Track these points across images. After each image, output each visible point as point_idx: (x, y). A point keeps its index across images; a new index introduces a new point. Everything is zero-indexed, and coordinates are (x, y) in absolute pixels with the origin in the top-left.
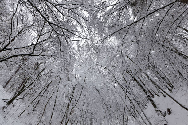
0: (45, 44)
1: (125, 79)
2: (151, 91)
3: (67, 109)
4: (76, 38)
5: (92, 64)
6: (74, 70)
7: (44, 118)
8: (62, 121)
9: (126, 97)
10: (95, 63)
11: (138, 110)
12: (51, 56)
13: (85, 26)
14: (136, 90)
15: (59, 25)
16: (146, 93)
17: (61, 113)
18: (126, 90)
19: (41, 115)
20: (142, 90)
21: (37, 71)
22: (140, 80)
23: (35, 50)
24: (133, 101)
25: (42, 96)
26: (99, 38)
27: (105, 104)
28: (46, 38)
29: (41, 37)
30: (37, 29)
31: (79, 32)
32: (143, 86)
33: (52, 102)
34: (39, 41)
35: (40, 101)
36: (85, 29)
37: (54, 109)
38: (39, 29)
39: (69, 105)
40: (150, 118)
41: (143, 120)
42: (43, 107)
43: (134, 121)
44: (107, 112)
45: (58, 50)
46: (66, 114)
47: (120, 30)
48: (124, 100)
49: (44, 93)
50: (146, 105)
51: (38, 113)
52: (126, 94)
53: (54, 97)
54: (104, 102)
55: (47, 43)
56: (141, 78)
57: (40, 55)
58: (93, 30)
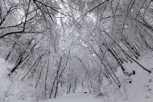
0: (33, 22)
1: (101, 50)
2: (121, 59)
3: (57, 73)
4: (59, 15)
5: (74, 39)
6: (60, 44)
7: (41, 81)
8: (54, 82)
9: (101, 64)
10: (77, 38)
11: (110, 72)
12: (40, 33)
13: (67, 3)
14: (110, 58)
15: (43, 3)
16: (117, 60)
17: (53, 77)
18: (102, 58)
19: (38, 79)
20: (114, 58)
21: (29, 47)
22: (114, 51)
23: (25, 27)
24: (107, 67)
25: (37, 65)
26: (80, 15)
27: (86, 69)
28: (32, 17)
29: (28, 15)
30: (24, 8)
31: (62, 9)
32: (116, 55)
33: (45, 70)
34: (27, 19)
35: (36, 69)
36: (67, 6)
37: (47, 74)
38: (25, 8)
39: (58, 71)
40: (119, 78)
41: (114, 79)
42: (39, 73)
43: (107, 80)
44: (87, 75)
45: (44, 27)
46: (57, 77)
47: (99, 5)
48: (100, 66)
49: (38, 63)
50: (116, 69)
51: (36, 78)
52: (102, 62)
53: (46, 65)
54: (84, 68)
55: (35, 21)
56: (114, 49)
57: (30, 32)
58: (74, 7)
